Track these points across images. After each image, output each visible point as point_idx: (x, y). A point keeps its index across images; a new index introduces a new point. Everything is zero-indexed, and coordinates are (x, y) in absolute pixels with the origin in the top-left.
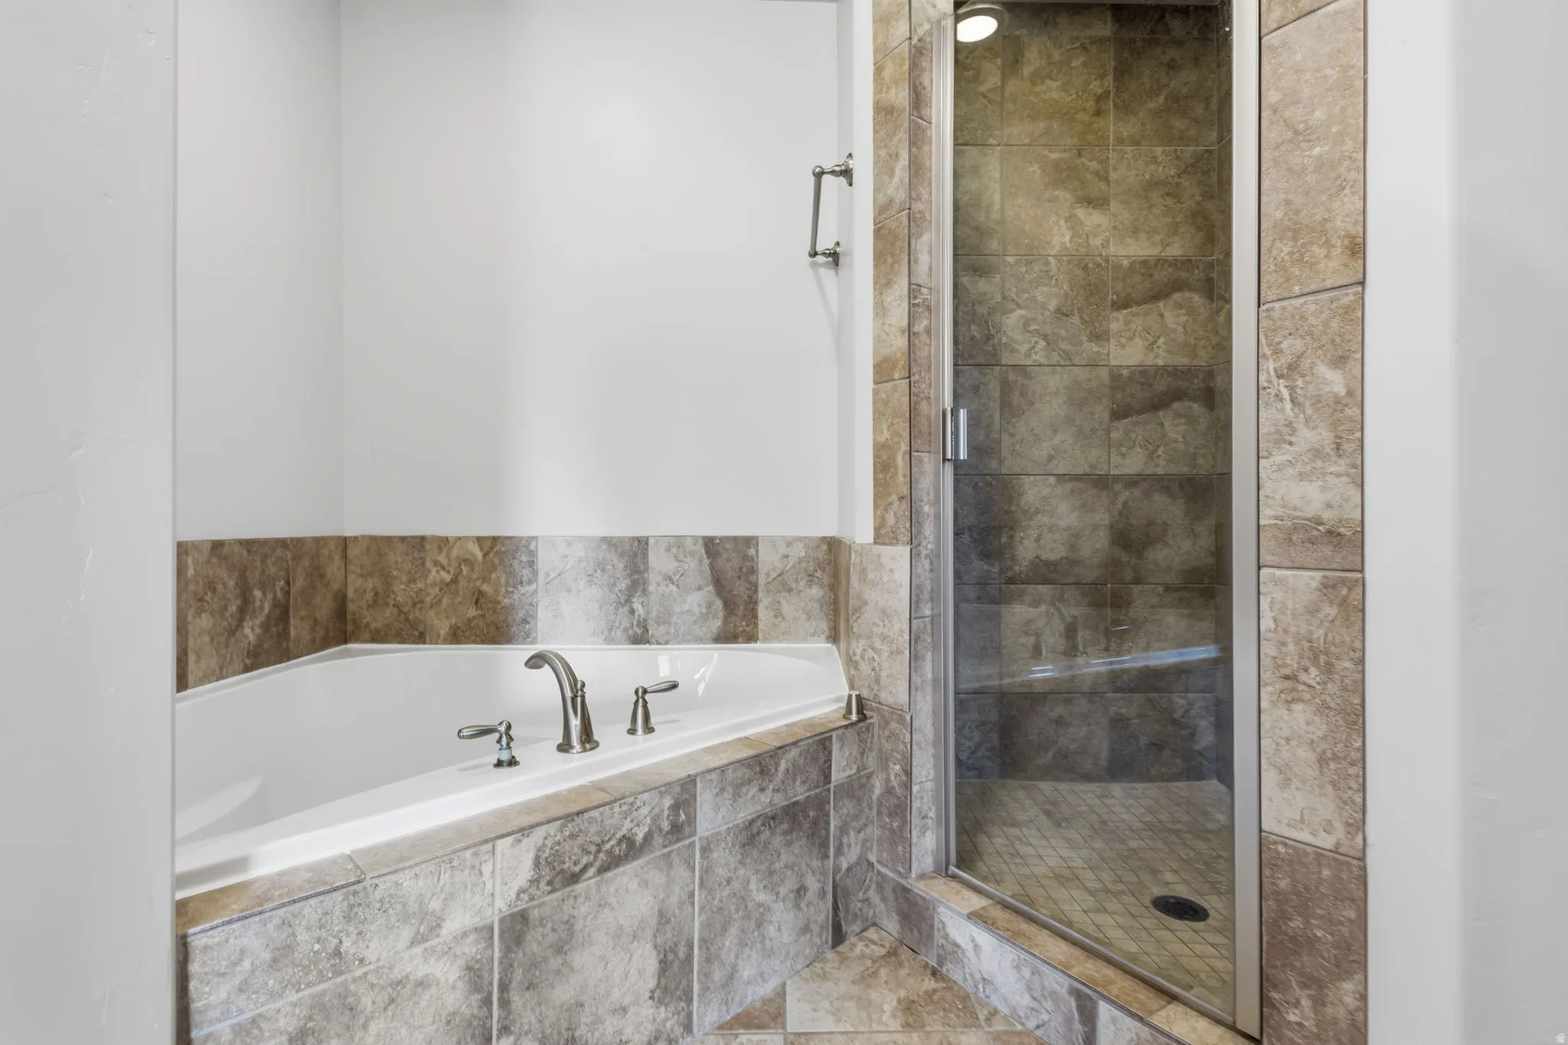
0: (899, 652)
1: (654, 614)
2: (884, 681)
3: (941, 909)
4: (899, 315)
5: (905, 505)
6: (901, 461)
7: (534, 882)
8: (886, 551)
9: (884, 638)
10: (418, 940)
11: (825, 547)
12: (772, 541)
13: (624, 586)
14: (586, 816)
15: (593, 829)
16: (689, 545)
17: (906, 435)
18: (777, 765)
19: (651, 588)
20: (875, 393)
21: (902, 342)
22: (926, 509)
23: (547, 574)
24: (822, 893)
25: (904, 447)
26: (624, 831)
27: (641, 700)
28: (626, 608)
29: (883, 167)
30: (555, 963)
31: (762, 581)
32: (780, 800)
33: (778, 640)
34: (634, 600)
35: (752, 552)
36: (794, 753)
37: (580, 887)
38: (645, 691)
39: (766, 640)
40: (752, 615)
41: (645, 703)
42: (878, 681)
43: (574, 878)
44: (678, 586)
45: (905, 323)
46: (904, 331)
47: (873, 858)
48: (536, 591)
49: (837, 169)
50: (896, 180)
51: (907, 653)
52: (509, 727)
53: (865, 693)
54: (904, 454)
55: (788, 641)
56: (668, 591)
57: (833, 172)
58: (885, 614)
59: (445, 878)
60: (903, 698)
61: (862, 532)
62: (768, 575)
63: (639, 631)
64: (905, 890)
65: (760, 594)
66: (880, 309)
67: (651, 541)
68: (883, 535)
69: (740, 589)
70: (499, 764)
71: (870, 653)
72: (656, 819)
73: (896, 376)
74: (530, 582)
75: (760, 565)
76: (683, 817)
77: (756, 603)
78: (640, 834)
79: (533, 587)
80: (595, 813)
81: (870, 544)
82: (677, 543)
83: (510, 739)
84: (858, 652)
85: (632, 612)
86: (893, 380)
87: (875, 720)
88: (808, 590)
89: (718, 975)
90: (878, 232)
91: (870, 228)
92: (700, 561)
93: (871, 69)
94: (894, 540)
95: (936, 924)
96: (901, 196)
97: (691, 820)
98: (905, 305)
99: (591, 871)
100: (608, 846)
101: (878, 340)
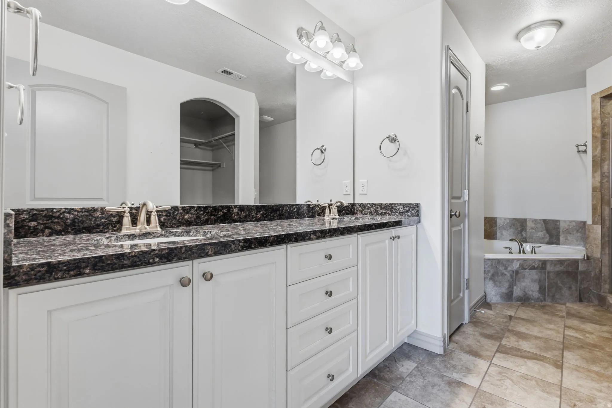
0: (598, 247)
1: (528, 236)
2: (594, 253)
3: (608, 297)
4: (598, 178)
5: (600, 217)
6: (599, 208)
7: (519, 267)
8: (595, 226)
9: (594, 244)
10: (505, 269)
11: (582, 223)
12: (565, 221)
13: (520, 229)
14: (527, 261)
15: (528, 263)
16: (539, 221)
17: (600, 203)
18: (564, 263)
19: (528, 230)
20: (592, 193)
21: (599, 184)
22: (606, 218)
23: (499, 225)
24: (576, 290)
25: (600, 205)
26: (533, 265)
27: (533, 249)
28: (520, 235)
29: (594, 149)
30: (522, 280)
31: (561, 231)
32: (565, 269)
33: (566, 245)
34: (523, 233)
35: (558, 223)
36: (568, 262)
37: (526, 271)
38: (534, 247)
39: (562, 245)
40: (558, 239)
41: (534, 249)
42: (593, 252)
43: (525, 269)
44: (535, 230)
45: (600, 180)
46: (599, 182)
47: (591, 288)
48: (496, 229)
49: (583, 145)
50: (598, 151)
51: (600, 247)
52: (511, 248)
53: (589, 255)
54: (600, 207)
55: (570, 246)
56: (532, 231)
57: (581, 145)
58: (595, 239)
59: (508, 263)
60: (599, 256)
61: (589, 222)
62: (563, 229)
63: (524, 240)
64: (600, 294)
65: (561, 234)
66: (593, 177)
67: (527, 220)
68: (594, 222)
69: (554, 232)
70: (510, 253)
71: (591, 247)
72: (539, 265)
73: (598, 191)
74: (495, 227)
75: (561, 227)
76: (544, 266)
77: (559, 236)
78: (536, 266)
79: (496, 228)
80: (529, 261)
81: (591, 224)
82: (535, 221)
83: (511, 250)
84: (588, 246)
85: (522, 235)
86: (597, 191)
87: (592, 260)
88: (577, 234)
89: (551, 294)
90: (593, 161)
91: (591, 160)
92: (542, 225)
93: (591, 127)
94: (597, 224)
95: (607, 300)
96: (599, 155)
97: (546, 267)
98: (600, 177)
99: (528, 269)
100: (531, 266)
101: (593, 184)
